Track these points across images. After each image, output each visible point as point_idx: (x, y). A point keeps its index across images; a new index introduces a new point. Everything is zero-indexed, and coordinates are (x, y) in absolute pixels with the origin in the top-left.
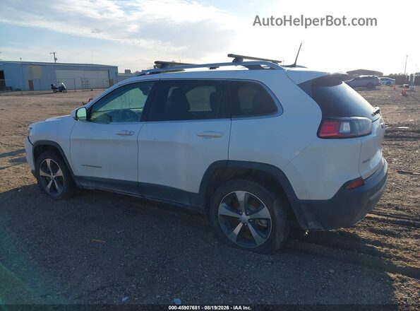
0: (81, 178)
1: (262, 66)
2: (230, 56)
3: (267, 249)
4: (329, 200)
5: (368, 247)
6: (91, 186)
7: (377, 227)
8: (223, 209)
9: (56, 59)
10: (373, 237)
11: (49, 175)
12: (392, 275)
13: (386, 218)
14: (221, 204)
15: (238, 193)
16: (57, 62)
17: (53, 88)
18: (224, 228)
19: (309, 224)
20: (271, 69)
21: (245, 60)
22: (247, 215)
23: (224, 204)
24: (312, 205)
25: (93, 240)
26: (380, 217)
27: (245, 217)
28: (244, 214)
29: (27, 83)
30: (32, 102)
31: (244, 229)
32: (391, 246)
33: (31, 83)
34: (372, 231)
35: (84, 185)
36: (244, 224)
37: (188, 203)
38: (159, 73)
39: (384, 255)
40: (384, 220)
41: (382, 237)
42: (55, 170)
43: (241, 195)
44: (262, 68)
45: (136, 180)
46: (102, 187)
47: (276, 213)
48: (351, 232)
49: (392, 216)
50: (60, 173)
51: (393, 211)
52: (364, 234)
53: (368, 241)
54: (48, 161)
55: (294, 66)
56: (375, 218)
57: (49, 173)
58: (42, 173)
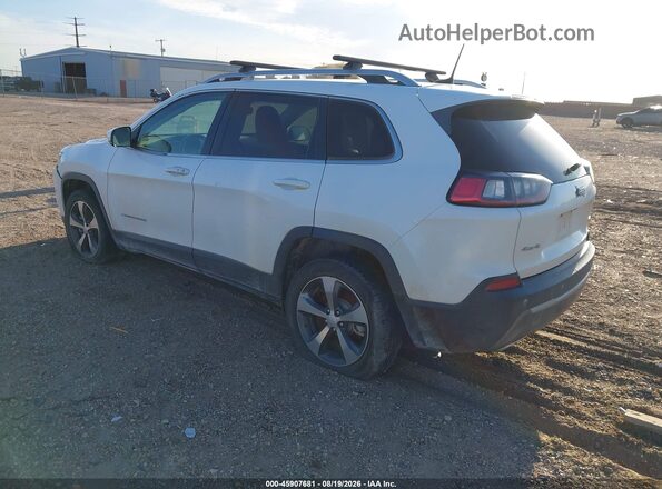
0: (121, 235)
1: (387, 78)
2: (336, 58)
3: (360, 371)
4: (457, 305)
5: (528, 388)
6: (133, 248)
7: (560, 358)
8: (304, 303)
9: (163, 50)
10: (546, 372)
11: (81, 226)
12: (544, 438)
13: (584, 345)
14: (301, 295)
15: (325, 279)
16: (165, 54)
17: (154, 95)
18: (304, 331)
19: (426, 340)
20: (399, 83)
21: (365, 67)
22: (336, 315)
23: (306, 295)
24: (431, 310)
25: (112, 328)
26: (575, 343)
27: (333, 318)
28: (332, 313)
29: (118, 86)
30: (118, 114)
31: (332, 336)
32: (568, 391)
33: (123, 84)
34: (551, 363)
35: (125, 244)
36: (332, 328)
37: (258, 289)
38: (239, 79)
39: (546, 403)
40: (579, 348)
41: (561, 373)
42: (89, 220)
43: (329, 283)
44: (386, 82)
45: (189, 245)
46: (148, 251)
47: (375, 317)
48: (513, 361)
49: (597, 342)
50: (94, 224)
51: (602, 336)
52: (534, 367)
53: (534, 378)
54: (81, 204)
55: (449, 81)
56: (566, 344)
57: (81, 222)
58: (73, 223)
